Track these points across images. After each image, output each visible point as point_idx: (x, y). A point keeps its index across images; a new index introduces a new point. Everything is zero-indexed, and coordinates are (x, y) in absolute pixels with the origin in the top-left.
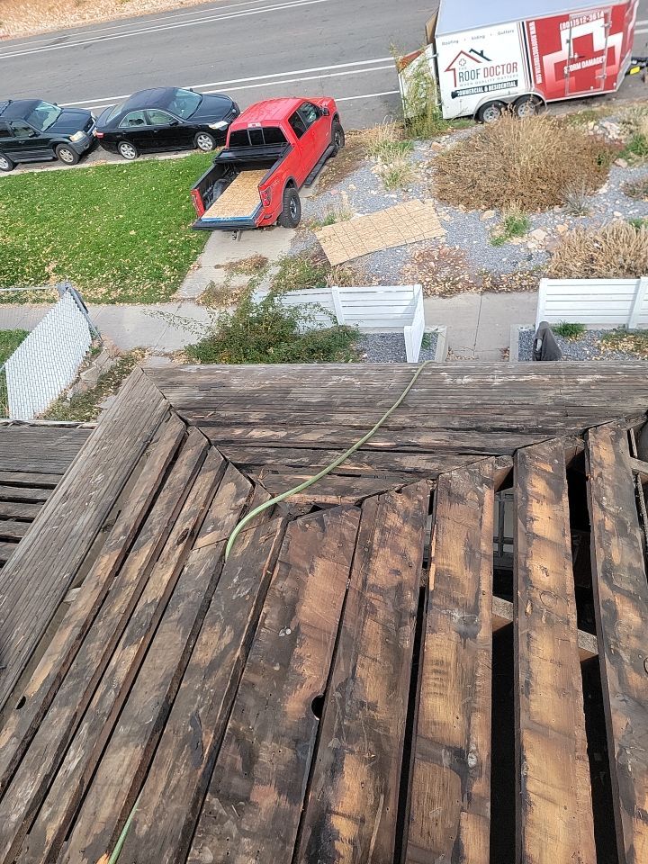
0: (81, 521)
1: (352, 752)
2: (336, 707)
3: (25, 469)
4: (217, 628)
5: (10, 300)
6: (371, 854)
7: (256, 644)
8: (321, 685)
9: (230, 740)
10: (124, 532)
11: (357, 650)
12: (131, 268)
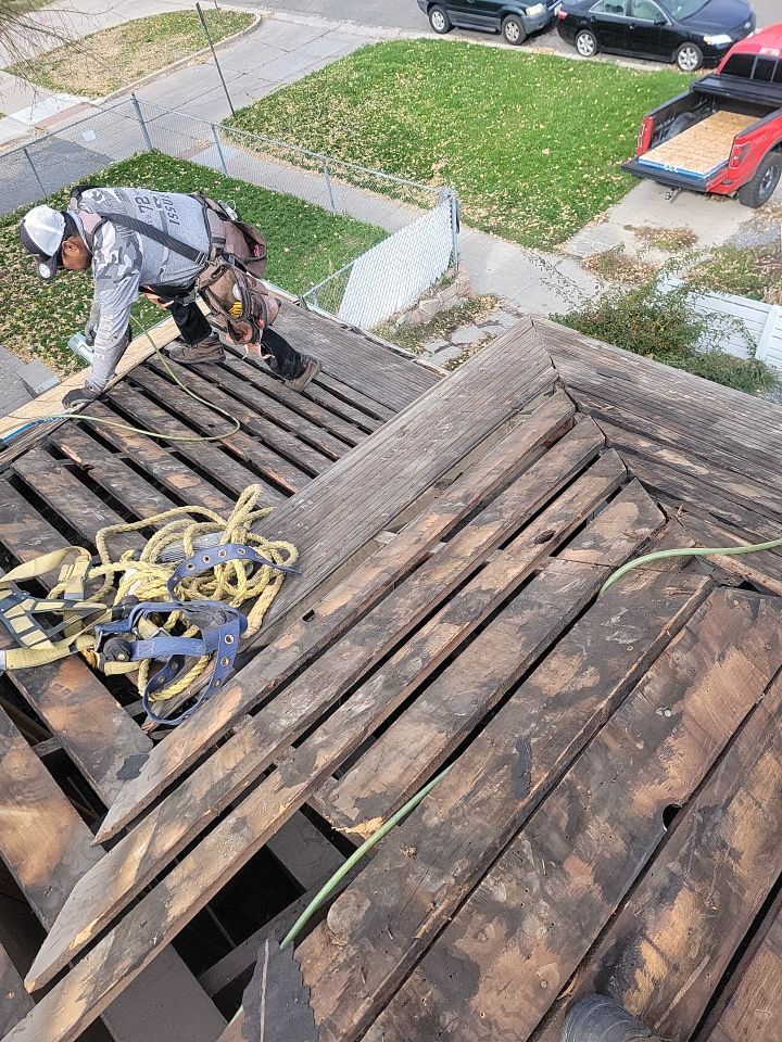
0: (414, 465)
1: (691, 889)
2: (691, 829)
3: (349, 383)
4: (576, 661)
5: (383, 191)
6: (671, 1008)
7: (626, 707)
8: (684, 795)
9: (563, 791)
10: (465, 498)
11: (741, 783)
12: (524, 195)
